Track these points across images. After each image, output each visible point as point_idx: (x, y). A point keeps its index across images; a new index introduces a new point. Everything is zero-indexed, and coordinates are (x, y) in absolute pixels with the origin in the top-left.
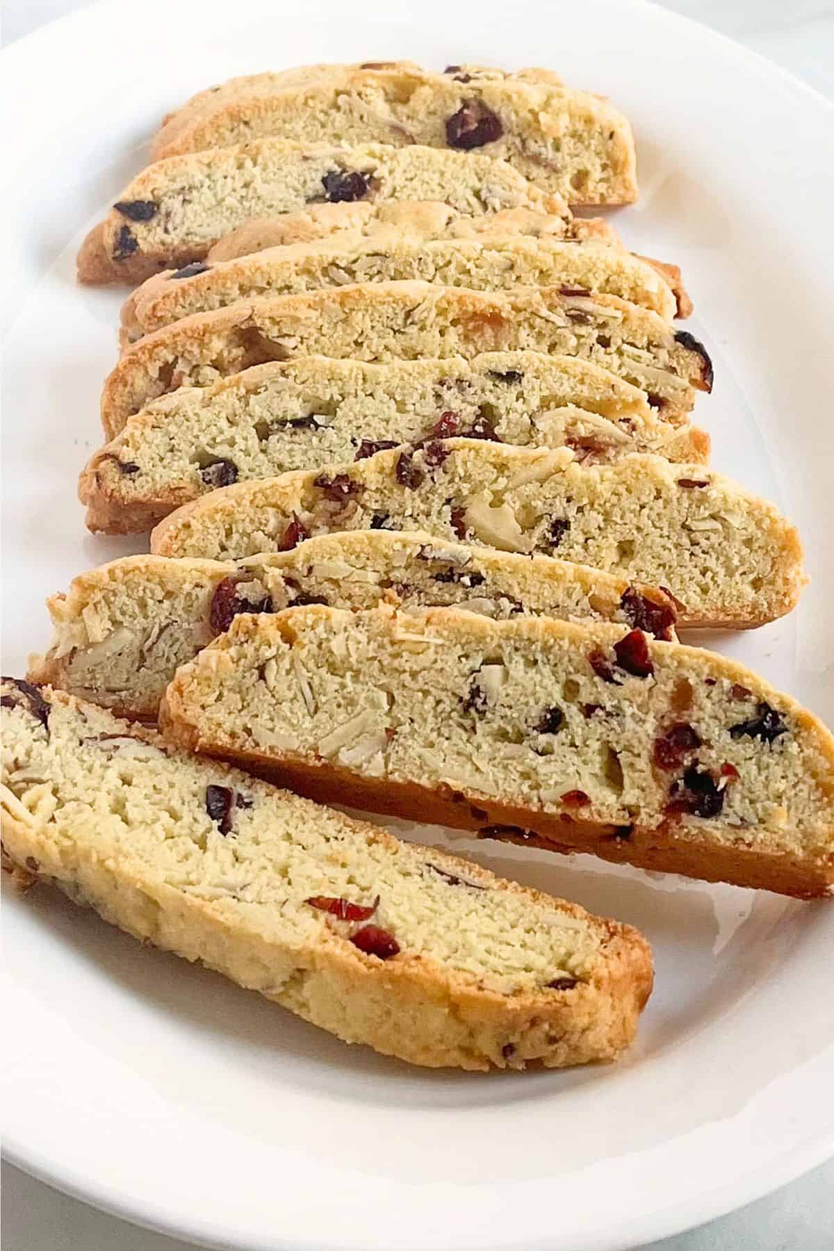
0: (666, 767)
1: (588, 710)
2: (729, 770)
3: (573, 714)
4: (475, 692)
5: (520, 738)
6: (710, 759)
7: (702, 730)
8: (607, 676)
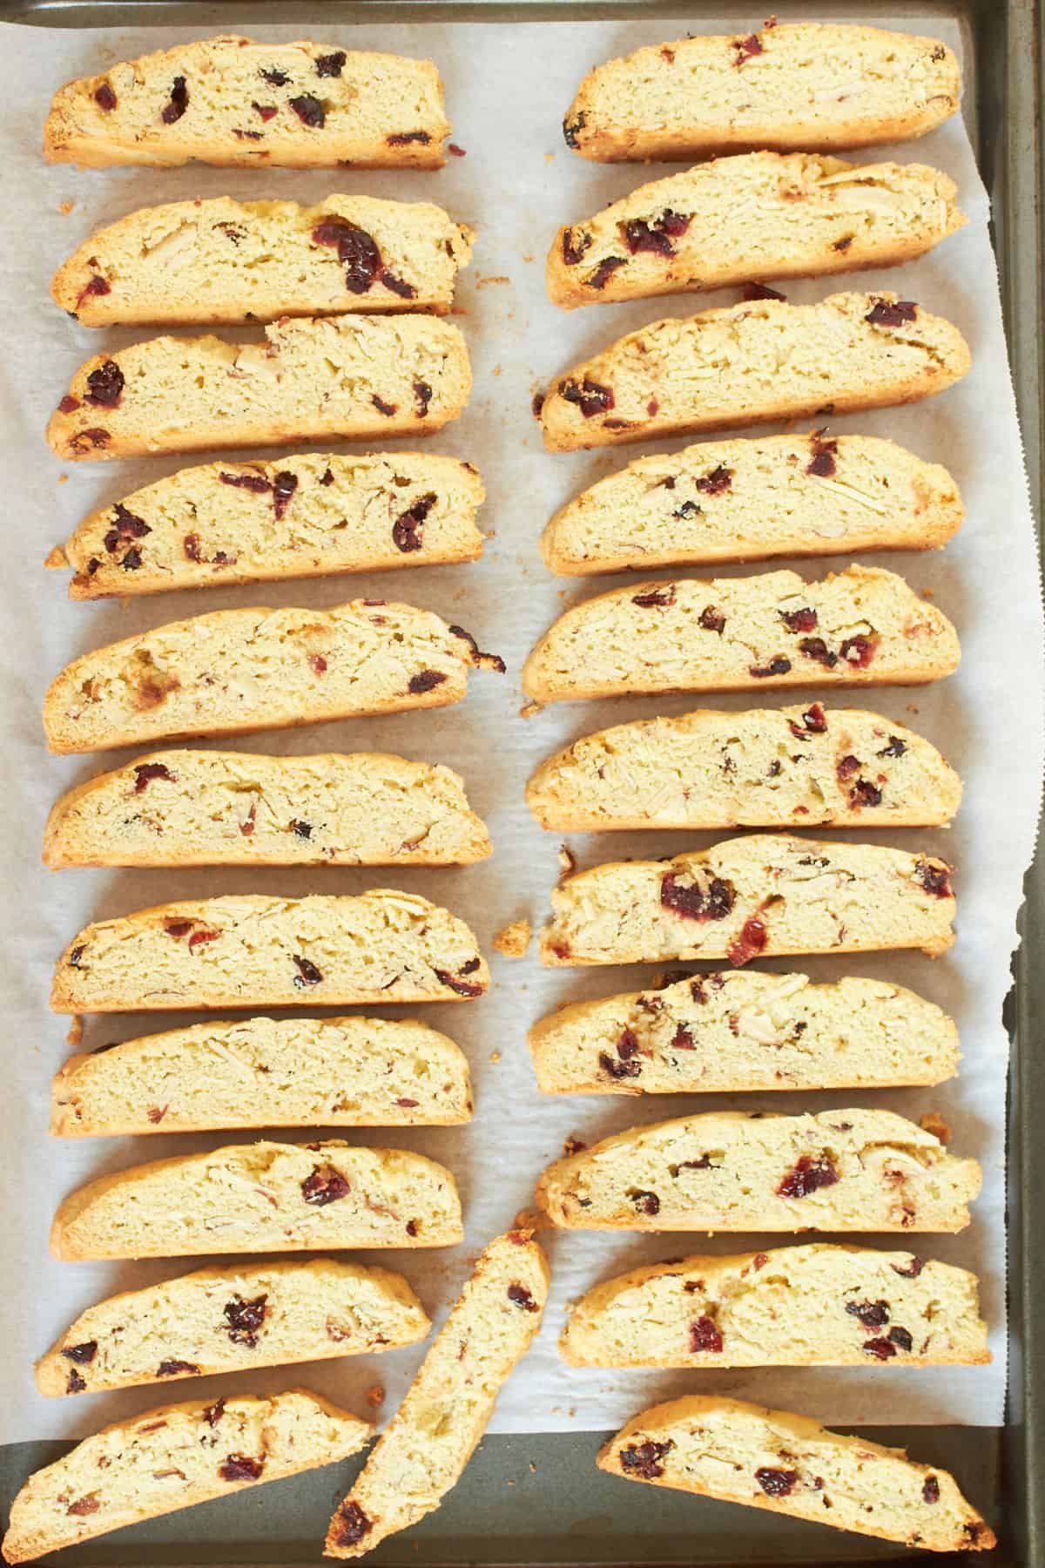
0: (845, 782)
1: (796, 759)
2: (882, 778)
3: (786, 764)
4: (728, 762)
5: (759, 784)
6: (869, 776)
7: (860, 758)
8: (802, 738)
